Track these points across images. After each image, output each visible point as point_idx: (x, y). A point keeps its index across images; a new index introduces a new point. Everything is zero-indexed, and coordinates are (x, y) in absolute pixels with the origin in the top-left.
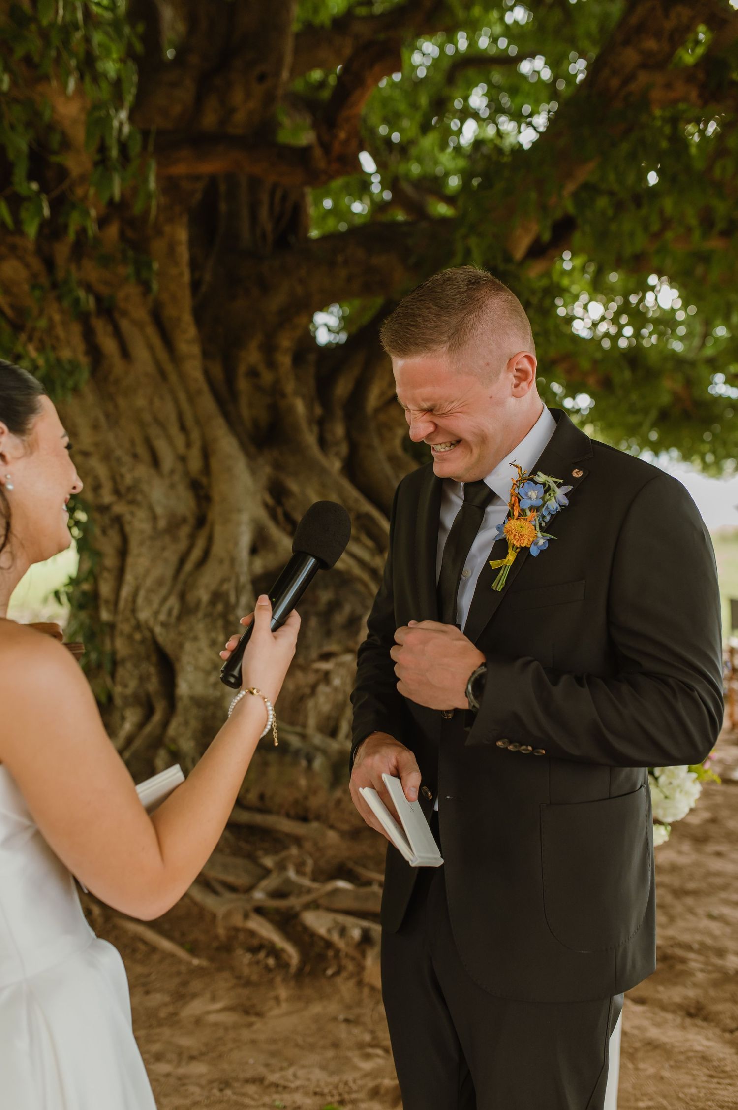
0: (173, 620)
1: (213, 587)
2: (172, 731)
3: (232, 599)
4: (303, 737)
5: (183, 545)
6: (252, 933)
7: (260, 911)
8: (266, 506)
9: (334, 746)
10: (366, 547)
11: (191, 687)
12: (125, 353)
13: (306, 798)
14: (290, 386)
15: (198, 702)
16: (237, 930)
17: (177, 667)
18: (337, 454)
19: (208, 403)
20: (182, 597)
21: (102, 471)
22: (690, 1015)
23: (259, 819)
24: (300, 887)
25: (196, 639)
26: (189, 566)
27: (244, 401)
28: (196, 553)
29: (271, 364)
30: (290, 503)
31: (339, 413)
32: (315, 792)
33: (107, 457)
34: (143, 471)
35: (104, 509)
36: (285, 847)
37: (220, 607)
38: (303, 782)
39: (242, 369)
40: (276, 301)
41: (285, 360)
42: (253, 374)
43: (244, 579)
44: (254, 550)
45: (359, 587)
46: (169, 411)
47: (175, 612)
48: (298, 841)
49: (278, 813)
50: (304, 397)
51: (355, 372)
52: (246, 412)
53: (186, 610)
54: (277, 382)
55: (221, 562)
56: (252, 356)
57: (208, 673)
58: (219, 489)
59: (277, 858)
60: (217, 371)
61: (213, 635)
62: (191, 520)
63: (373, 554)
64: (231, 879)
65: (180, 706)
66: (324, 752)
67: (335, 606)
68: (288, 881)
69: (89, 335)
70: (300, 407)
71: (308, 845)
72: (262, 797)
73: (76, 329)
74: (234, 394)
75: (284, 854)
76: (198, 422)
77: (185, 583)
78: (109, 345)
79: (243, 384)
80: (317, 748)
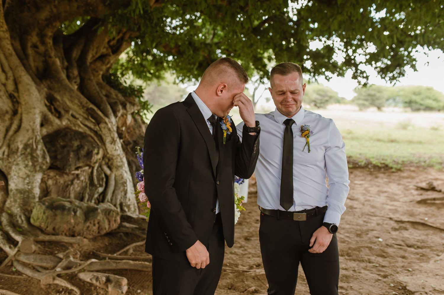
0: (5, 156)
1: (24, 142)
2: (7, 204)
3: (35, 147)
4: (71, 202)
5: (7, 123)
6: (57, 285)
7: (59, 276)
8: (46, 105)
9: (85, 204)
10: (92, 122)
11: (16, 185)
13: (74, 227)
14: (53, 54)
15: (20, 191)
16: (50, 285)
17: (9, 177)
18: (75, 82)
19: (15, 60)
20: (9, 146)
22: (229, 289)
23: (53, 238)
24: (76, 263)
25: (17, 164)
26: (11, 133)
27: (31, 59)
28: (14, 127)
29: (43, 43)
30: (57, 104)
31: (75, 65)
32: (78, 225)
36: (68, 249)
37: (29, 150)
38: (72, 221)
39: (29, 44)
40: (44, 15)
41: (50, 42)
42: (35, 46)
43: (39, 138)
44: (42, 125)
45: (90, 139)
47: (6, 153)
48: (71, 244)
49: (62, 234)
50: (59, 58)
51: (81, 47)
52: (32, 64)
53: (12, 152)
54: (47, 50)
55: (28, 131)
56: (34, 39)
57: (25, 179)
58: (24, 98)
59: (65, 253)
60: (18, 45)
61: (26, 162)
62: (10, 112)
63: (95, 126)
64: (44, 265)
65: (11, 194)
66: (81, 208)
67: (80, 147)
68: (70, 262)
70: (58, 62)
71: (76, 246)
72: (54, 229)
74: (26, 56)
75: (67, 252)
76: (11, 68)
77: (10, 140)
79: (30, 51)
80: (78, 207)
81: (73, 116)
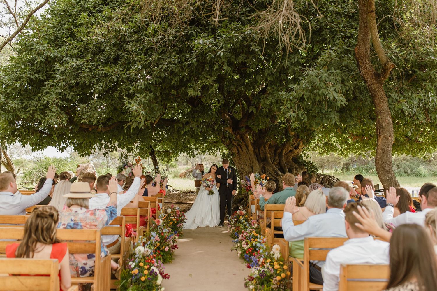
12: (242, 150)
21: (239, 166)
27: (261, 155)
29: (265, 149)
33: (240, 164)
34: (245, 166)
35: (240, 171)
39: (261, 150)
46: (248, 158)
50: (270, 154)
51: (282, 148)
54: (266, 152)
56: (262, 148)
58: (254, 168)
60: (257, 151)
69: (237, 148)
70: (269, 155)
73: (236, 148)
76: (252, 158)
78: (240, 149)
79: (261, 152)
81: (269, 173)
